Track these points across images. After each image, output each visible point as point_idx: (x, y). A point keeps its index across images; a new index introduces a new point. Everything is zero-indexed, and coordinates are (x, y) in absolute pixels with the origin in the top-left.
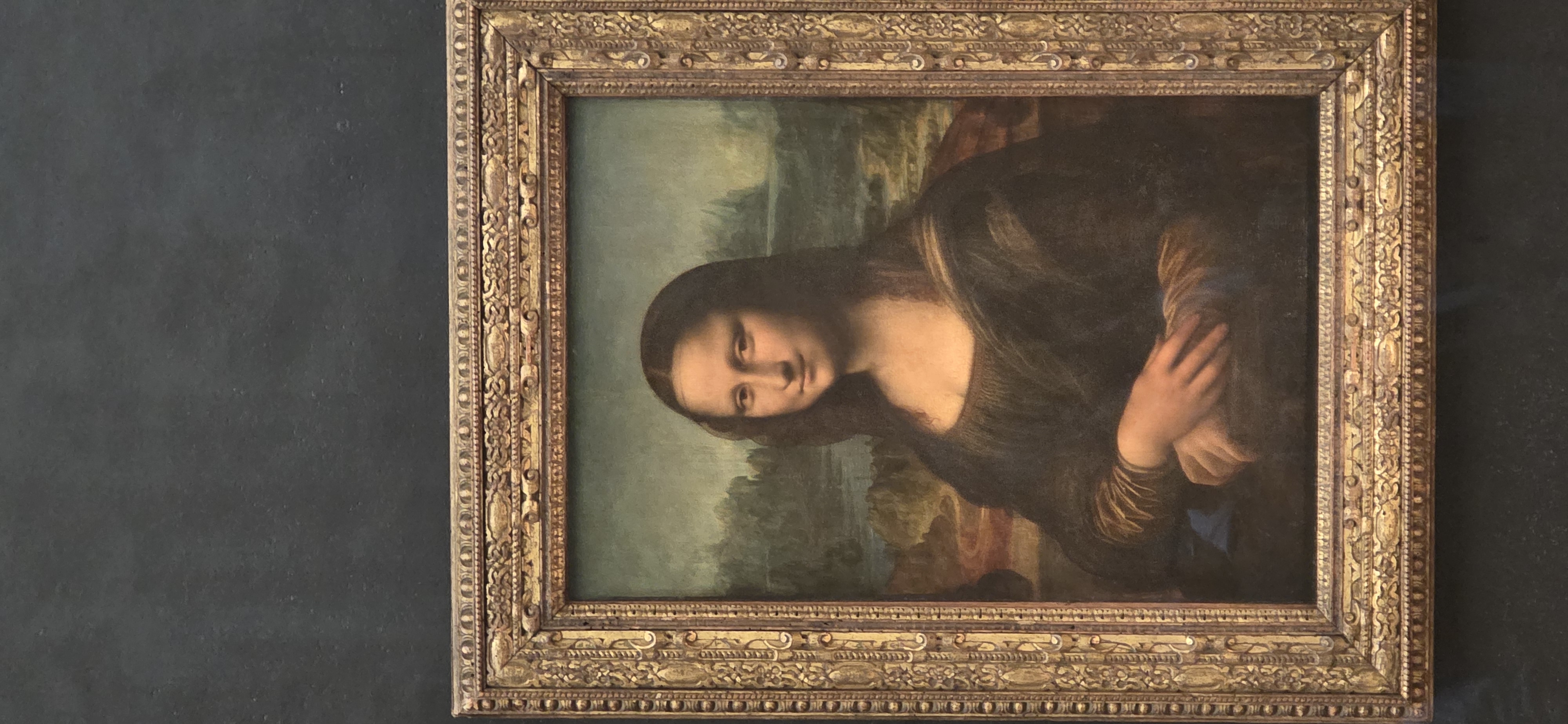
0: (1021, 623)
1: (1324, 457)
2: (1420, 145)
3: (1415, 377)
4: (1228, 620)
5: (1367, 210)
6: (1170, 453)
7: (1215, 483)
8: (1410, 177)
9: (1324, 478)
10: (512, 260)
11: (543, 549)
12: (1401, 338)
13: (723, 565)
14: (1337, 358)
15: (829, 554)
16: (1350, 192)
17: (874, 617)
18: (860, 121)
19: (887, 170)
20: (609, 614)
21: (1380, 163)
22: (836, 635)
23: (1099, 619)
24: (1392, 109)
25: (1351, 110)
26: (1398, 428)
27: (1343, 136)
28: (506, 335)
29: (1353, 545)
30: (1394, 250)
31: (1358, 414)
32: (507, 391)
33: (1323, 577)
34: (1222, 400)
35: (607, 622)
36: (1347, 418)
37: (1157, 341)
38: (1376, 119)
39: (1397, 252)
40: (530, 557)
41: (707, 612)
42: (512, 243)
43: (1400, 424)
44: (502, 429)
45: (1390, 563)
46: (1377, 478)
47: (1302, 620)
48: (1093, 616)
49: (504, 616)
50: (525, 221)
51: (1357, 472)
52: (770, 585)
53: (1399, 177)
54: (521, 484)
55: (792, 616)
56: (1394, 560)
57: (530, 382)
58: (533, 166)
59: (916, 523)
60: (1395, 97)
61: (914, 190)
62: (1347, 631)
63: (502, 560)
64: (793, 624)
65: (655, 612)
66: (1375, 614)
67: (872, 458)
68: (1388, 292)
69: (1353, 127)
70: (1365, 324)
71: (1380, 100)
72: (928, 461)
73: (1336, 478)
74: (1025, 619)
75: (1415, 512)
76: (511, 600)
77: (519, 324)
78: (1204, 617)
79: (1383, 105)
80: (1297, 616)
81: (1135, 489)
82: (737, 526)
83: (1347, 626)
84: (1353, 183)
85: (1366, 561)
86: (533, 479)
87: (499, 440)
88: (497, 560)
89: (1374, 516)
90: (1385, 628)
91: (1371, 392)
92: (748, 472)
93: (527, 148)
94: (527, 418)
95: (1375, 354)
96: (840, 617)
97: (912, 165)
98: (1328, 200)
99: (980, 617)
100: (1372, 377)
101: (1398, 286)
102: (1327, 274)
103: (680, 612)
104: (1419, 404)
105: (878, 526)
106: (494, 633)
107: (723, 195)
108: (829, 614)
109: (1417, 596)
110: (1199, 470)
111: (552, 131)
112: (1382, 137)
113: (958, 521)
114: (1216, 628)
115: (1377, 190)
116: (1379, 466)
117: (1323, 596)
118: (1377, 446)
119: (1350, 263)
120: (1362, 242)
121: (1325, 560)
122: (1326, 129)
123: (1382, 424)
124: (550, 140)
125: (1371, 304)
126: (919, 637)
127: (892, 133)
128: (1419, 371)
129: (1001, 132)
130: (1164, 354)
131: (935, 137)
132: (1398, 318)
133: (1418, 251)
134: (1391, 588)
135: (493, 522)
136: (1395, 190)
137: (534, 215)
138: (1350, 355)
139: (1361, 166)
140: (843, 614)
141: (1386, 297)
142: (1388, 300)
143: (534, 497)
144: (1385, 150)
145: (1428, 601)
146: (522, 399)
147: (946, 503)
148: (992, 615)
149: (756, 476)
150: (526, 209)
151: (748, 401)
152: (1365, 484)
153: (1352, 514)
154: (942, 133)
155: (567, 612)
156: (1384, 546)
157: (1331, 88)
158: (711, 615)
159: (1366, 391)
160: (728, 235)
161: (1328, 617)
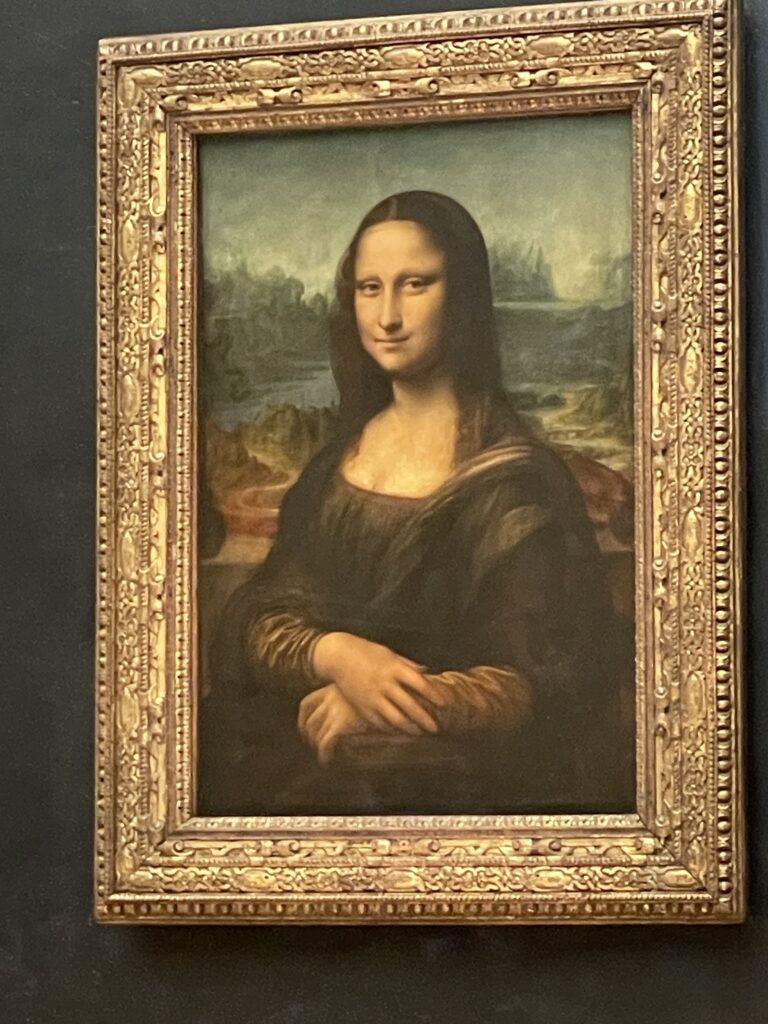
0: (173, 546)
1: (320, 822)
2: (588, 908)
3: (385, 904)
4: (178, 736)
5: (530, 858)
6: (325, 682)
7: (300, 723)
8: (558, 899)
9: (301, 822)
10: (481, 66)
11: (235, 111)
12: (418, 891)
13: (229, 275)
14: (402, 833)
15: (238, 372)
16: (546, 843)
17: (180, 414)
18: (613, 384)
19: (568, 410)
20: (181, 174)
21: (572, 870)
22: (163, 380)
23: (178, 618)
24: (619, 882)
25: (620, 843)
26: (341, 889)
27: (596, 836)
28: (416, 65)
29: (242, 850)
30: (494, 884)
31: (353, 853)
32: (368, 69)
33: (217, 823)
34: (371, 730)
35: (173, 172)
36: (350, 843)
37: (422, 667)
38: (611, 866)
39: (495, 888)
40: (228, 99)
41: (184, 262)
42: (496, 65)
43: (345, 891)
44: (336, 66)
45: (224, 883)
46: (297, 870)
47: (179, 803)
48: (182, 613)
49: (176, 78)
50: (516, 76)
51: (304, 853)
52: (212, 319)
53: (560, 889)
54: (288, 87)
55: (180, 340)
56: (226, 886)
57: (376, 89)
58: (565, 81)
59: (265, 450)
60: (630, 884)
61: (552, 436)
62: (168, 845)
63: (223, 73)
64: (173, 341)
65: (184, 215)
66: (182, 869)
67: (320, 406)
68: (458, 879)
69: (605, 844)
70: (429, 858)
71: (627, 870)
72: (317, 459)
73: (300, 833)
74: (178, 551)
75: (268, 906)
76: (190, 84)
77: (426, 76)
78: (181, 715)
79: (624, 872)
80: (182, 799)
81: (295, 650)
82: (262, 286)
83: (171, 844)
84: (555, 845)
85: (227, 861)
86: (292, 96)
87: (327, 64)
88: (224, 69)
89: (266, 868)
90: (169, 879)
91: (370, 864)
92: (308, 294)
93: (582, 75)
94: (346, 89)
95: (404, 868)
96: (179, 383)
97: (574, 434)
98: (541, 823)
99: (180, 510)
100: (384, 865)
101: (463, 889)
102: (476, 822)
103: (183, 238)
104: (361, 908)
105: (263, 416)
106: (161, 70)
107: (547, 259)
108: (183, 373)
109: (197, 909)
110: (313, 707)
111: (598, 97)
112: (595, 873)
113: (267, 488)
114: (170, 726)
115: (549, 868)
116: (308, 872)
117: (200, 823)
118: (324, 870)
119: (484, 845)
120: (504, 855)
121: (230, 824)
122: (606, 820)
123: (343, 874)
124: (589, 95)
125: (448, 864)
126: (161, 455)
127: (604, 415)
128: (390, 909)
129: (603, 517)
130: (411, 673)
131: (600, 455)
132: (435, 888)
133: (495, 907)
134: (203, 883)
135: (257, 64)
136: (547, 885)
137: (520, 85)
138: (404, 844)
139: (570, 854)
140: (183, 386)
141: (453, 877)
142: (450, 879)
143: (276, 100)
144: (583, 876)
145: (195, 918)
146: (361, 83)
147: (282, 477)
148: (182, 521)
149: (304, 302)
150: (526, 77)
151: (368, 291)
152: (291, 859)
153: (266, 848)
154: (603, 461)
155: (184, 136)
156: (240, 878)
157: (640, 825)
158: (180, 266)
159: (372, 860)
160: (511, 267)
161: (181, 827)
